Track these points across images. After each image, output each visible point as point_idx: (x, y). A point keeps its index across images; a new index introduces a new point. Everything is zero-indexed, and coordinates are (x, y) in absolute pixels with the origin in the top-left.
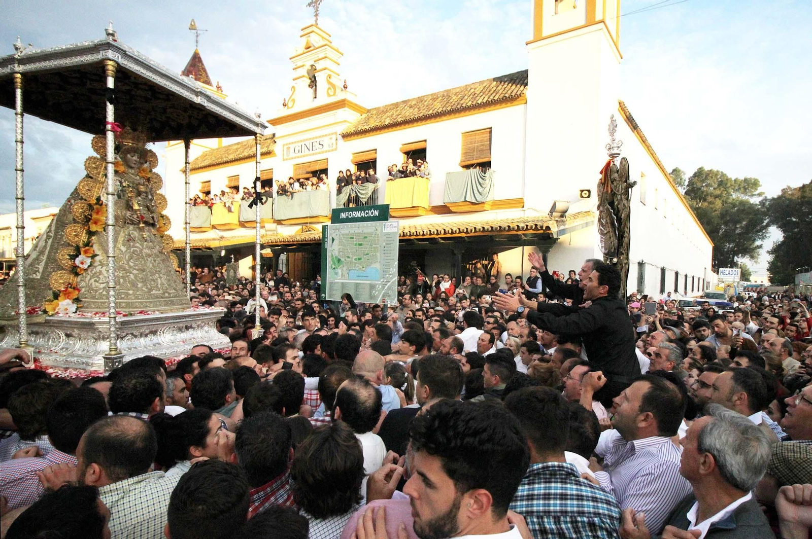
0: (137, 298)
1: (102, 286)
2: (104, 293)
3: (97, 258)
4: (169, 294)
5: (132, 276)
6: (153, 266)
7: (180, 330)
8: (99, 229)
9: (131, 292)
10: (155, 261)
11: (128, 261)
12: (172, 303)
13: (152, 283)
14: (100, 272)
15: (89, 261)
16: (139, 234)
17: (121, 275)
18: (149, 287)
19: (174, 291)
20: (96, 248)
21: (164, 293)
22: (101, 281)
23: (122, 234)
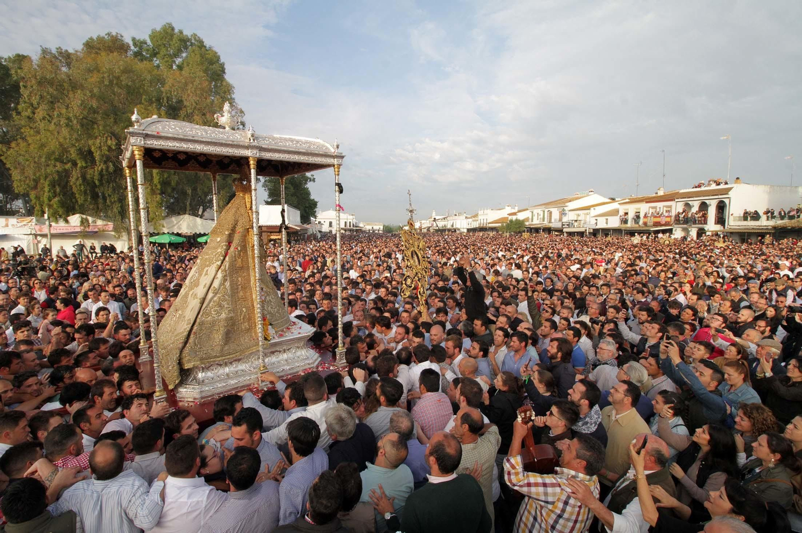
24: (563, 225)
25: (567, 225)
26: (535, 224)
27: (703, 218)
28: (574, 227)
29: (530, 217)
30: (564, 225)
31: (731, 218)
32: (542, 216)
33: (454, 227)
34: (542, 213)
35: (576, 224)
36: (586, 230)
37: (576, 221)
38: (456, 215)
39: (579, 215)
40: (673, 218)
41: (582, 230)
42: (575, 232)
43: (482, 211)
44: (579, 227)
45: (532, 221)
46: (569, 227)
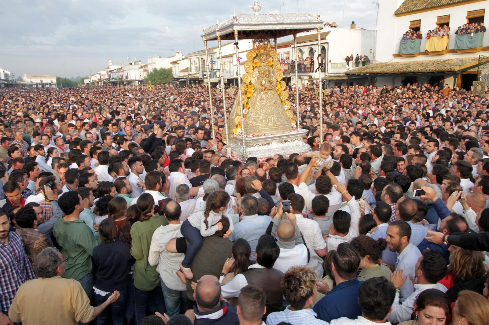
0: (262, 128)
1: (251, 122)
2: (251, 126)
3: (250, 109)
4: (277, 125)
5: (261, 117)
6: (271, 111)
7: (281, 142)
9: (260, 125)
11: (260, 110)
13: (269, 120)
14: (251, 116)
15: (247, 111)
19: (279, 123)
20: (250, 105)
21: (274, 125)
23: (259, 97)
26: (194, 74)
29: (189, 66)
32: (198, 65)
33: (129, 79)
34: (197, 61)
38: (131, 64)
43: (151, 60)
45: (191, 71)
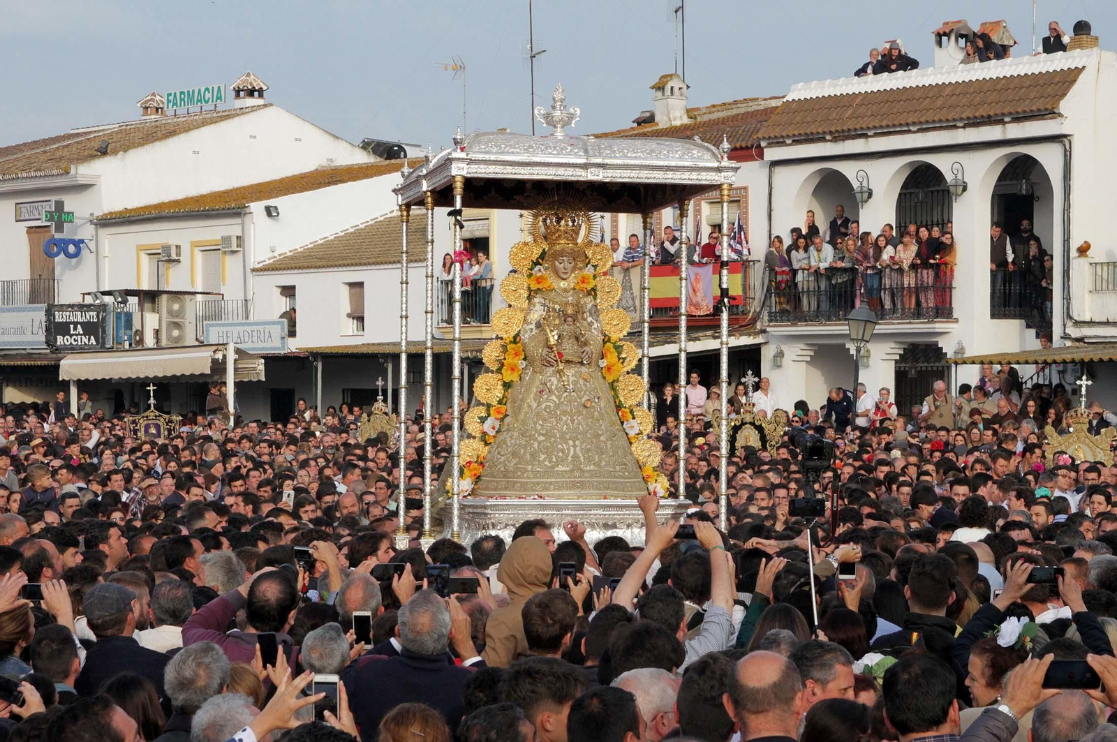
1: (503, 459)
2: (502, 469)
3: (508, 420)
6: (569, 429)
8: (515, 377)
10: (572, 421)
11: (535, 423)
12: (583, 486)
13: (560, 454)
14: (505, 441)
16: (559, 381)
17: (524, 443)
18: (554, 460)
21: (572, 471)
22: (502, 453)
24: (55, 329)
25: (89, 329)
27: (928, 276)
28: (137, 343)
30: (64, 329)
31: (1081, 271)
35: (151, 321)
36: (218, 367)
37: (150, 297)
39: (166, 257)
40: (758, 276)
41: (195, 363)
42: (142, 383)
44: (177, 345)
46: (102, 348)
